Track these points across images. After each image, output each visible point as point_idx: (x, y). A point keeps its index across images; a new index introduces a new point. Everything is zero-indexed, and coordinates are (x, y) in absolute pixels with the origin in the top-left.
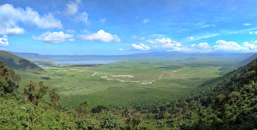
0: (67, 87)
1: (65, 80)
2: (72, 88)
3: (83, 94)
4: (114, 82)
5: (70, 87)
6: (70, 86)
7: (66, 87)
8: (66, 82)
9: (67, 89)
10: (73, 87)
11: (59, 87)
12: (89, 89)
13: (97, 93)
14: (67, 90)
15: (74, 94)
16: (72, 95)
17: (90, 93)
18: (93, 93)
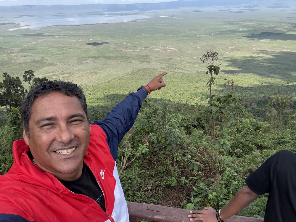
0: (56, 75)
1: (48, 63)
2: (67, 75)
3: (90, 85)
4: (142, 60)
5: (62, 74)
6: (62, 72)
7: (54, 75)
8: (52, 65)
12: (99, 75)
13: (114, 80)
17: (101, 83)
18: (106, 81)
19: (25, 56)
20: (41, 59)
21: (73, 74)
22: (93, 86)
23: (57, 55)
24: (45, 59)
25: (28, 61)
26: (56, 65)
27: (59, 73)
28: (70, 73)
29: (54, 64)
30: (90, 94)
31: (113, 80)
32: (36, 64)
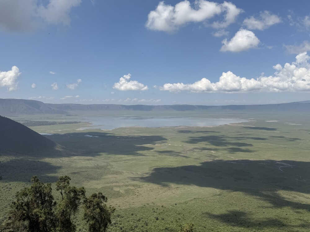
0: (119, 187)
1: (112, 170)
2: (132, 188)
3: (159, 204)
4: (238, 176)
5: (126, 186)
6: (127, 184)
7: (116, 186)
8: (117, 173)
9: (119, 192)
10: (134, 186)
11: (99, 187)
12: (174, 191)
13: (194, 202)
14: (118, 195)
15: (137, 205)
16: (133, 206)
17: (175, 203)
18: (183, 201)
19: (88, 160)
20: (106, 164)
21: (140, 187)
22: (162, 206)
23: (126, 161)
24: (110, 165)
25: (90, 166)
26: (121, 173)
27: (123, 184)
28: (137, 185)
29: (119, 172)
30: (157, 219)
31: (191, 200)
32: (98, 170)
